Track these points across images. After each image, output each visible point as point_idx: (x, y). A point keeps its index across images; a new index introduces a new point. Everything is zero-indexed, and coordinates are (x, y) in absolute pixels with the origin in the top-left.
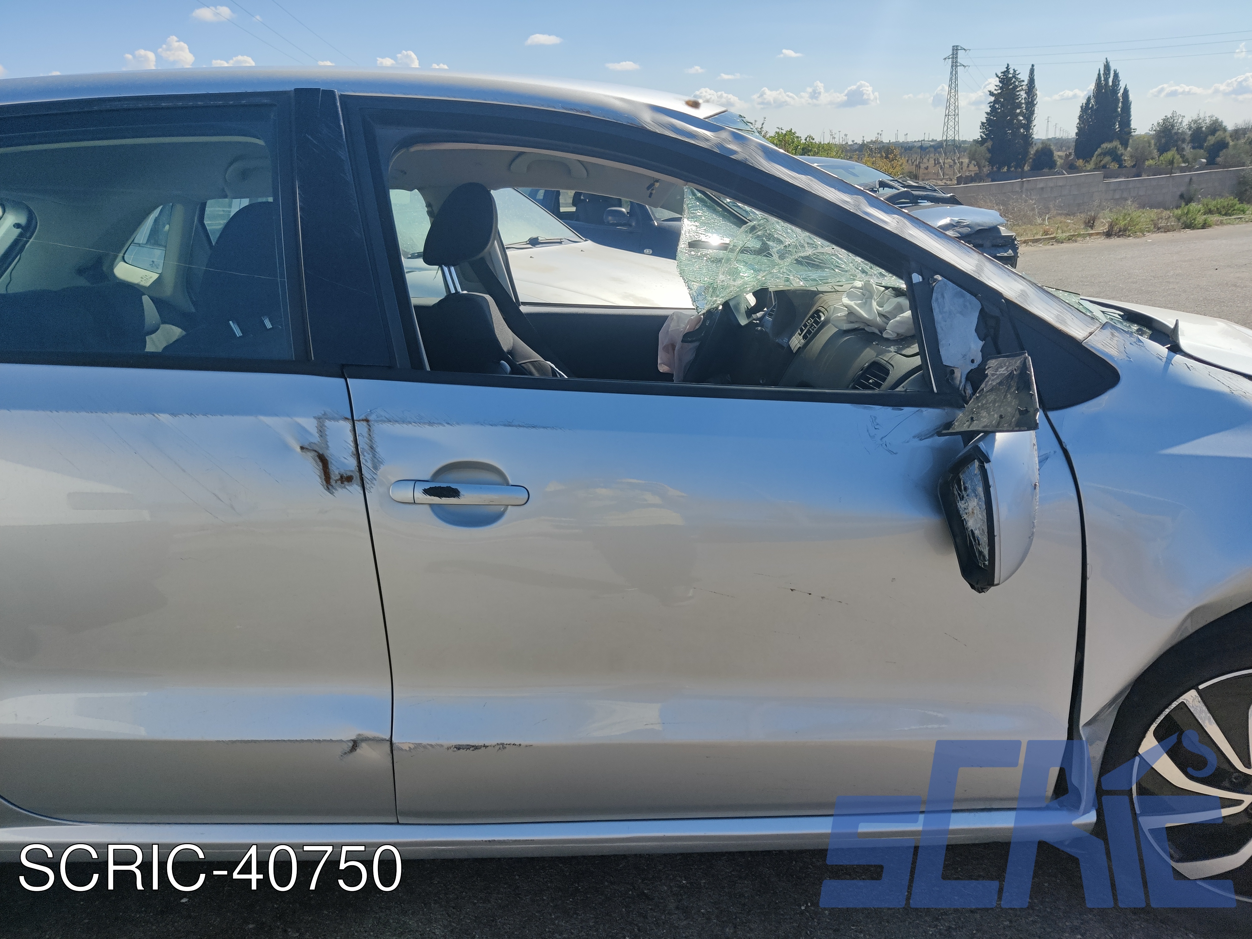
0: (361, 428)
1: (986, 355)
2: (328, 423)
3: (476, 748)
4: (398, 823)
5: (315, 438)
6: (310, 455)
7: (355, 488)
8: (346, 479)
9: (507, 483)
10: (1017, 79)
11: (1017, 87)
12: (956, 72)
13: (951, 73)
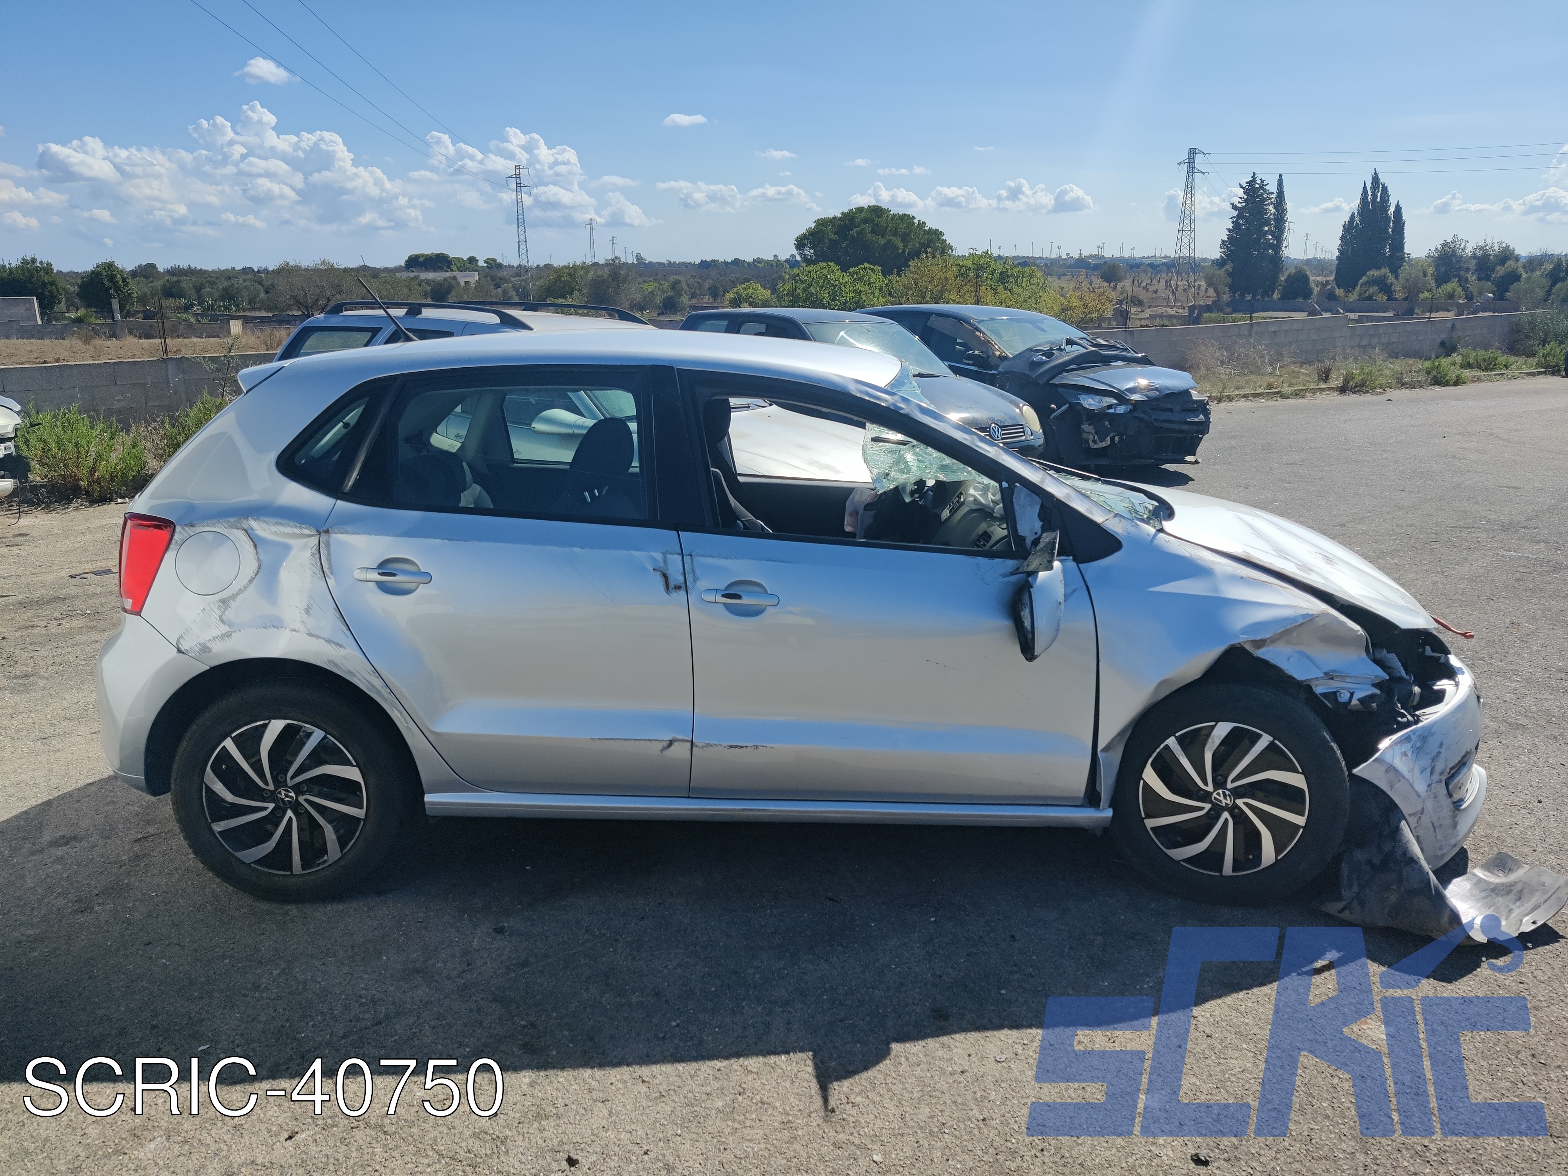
0: (687, 559)
1: (1044, 529)
2: (668, 556)
3: (741, 747)
4: (689, 797)
5: (662, 564)
6: (658, 574)
7: (682, 593)
8: (677, 587)
9: (767, 593)
10: (1264, 190)
11: (1264, 200)
12: (1193, 180)
13: (1187, 180)
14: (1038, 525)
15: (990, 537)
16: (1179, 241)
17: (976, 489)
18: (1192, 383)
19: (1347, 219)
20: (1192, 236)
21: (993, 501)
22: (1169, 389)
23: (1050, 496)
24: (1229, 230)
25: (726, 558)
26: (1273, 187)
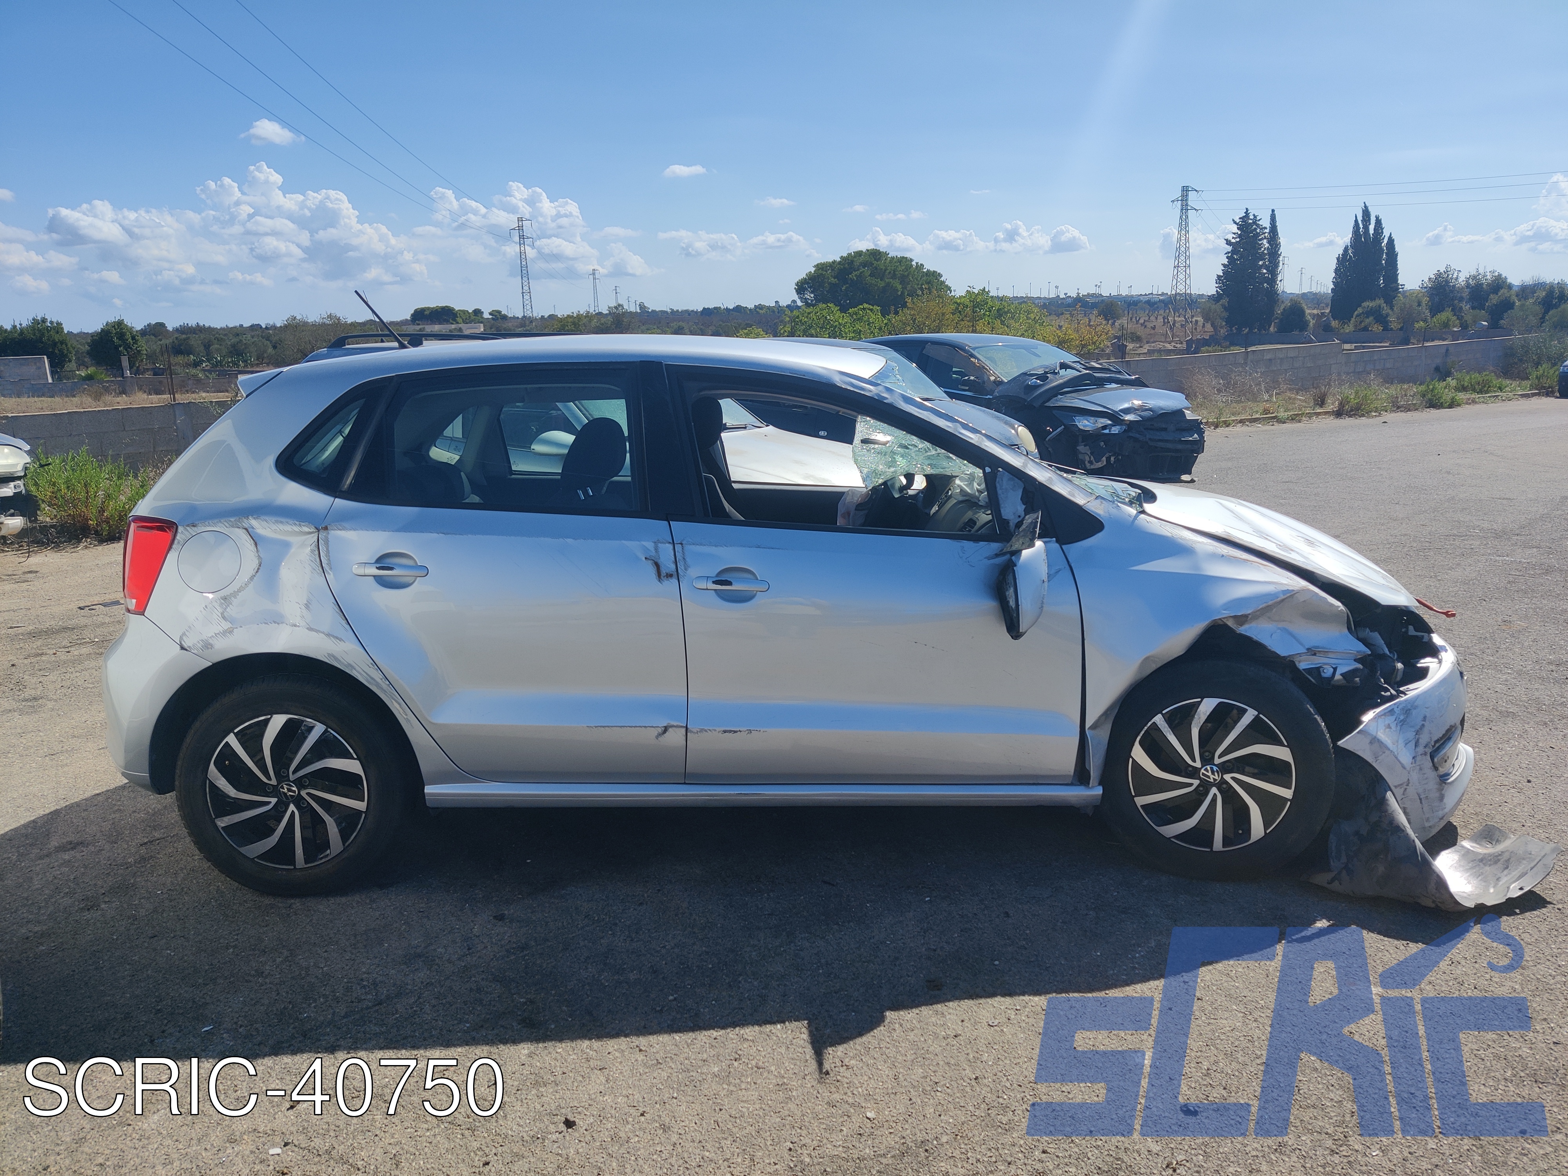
0: (678, 548)
1: (1027, 512)
3: (735, 732)
4: (685, 783)
5: (653, 553)
6: (650, 562)
7: (674, 581)
8: (669, 576)
9: (757, 579)
10: (1258, 225)
11: (1258, 235)
12: (1187, 217)
13: (1181, 218)
14: (1021, 508)
15: (975, 523)
16: (1175, 277)
17: (961, 480)
18: (1186, 403)
19: (1341, 252)
20: (1188, 272)
21: (978, 490)
22: (1162, 409)
23: (1033, 480)
24: (1224, 265)
25: (716, 546)
26: (1265, 222)
